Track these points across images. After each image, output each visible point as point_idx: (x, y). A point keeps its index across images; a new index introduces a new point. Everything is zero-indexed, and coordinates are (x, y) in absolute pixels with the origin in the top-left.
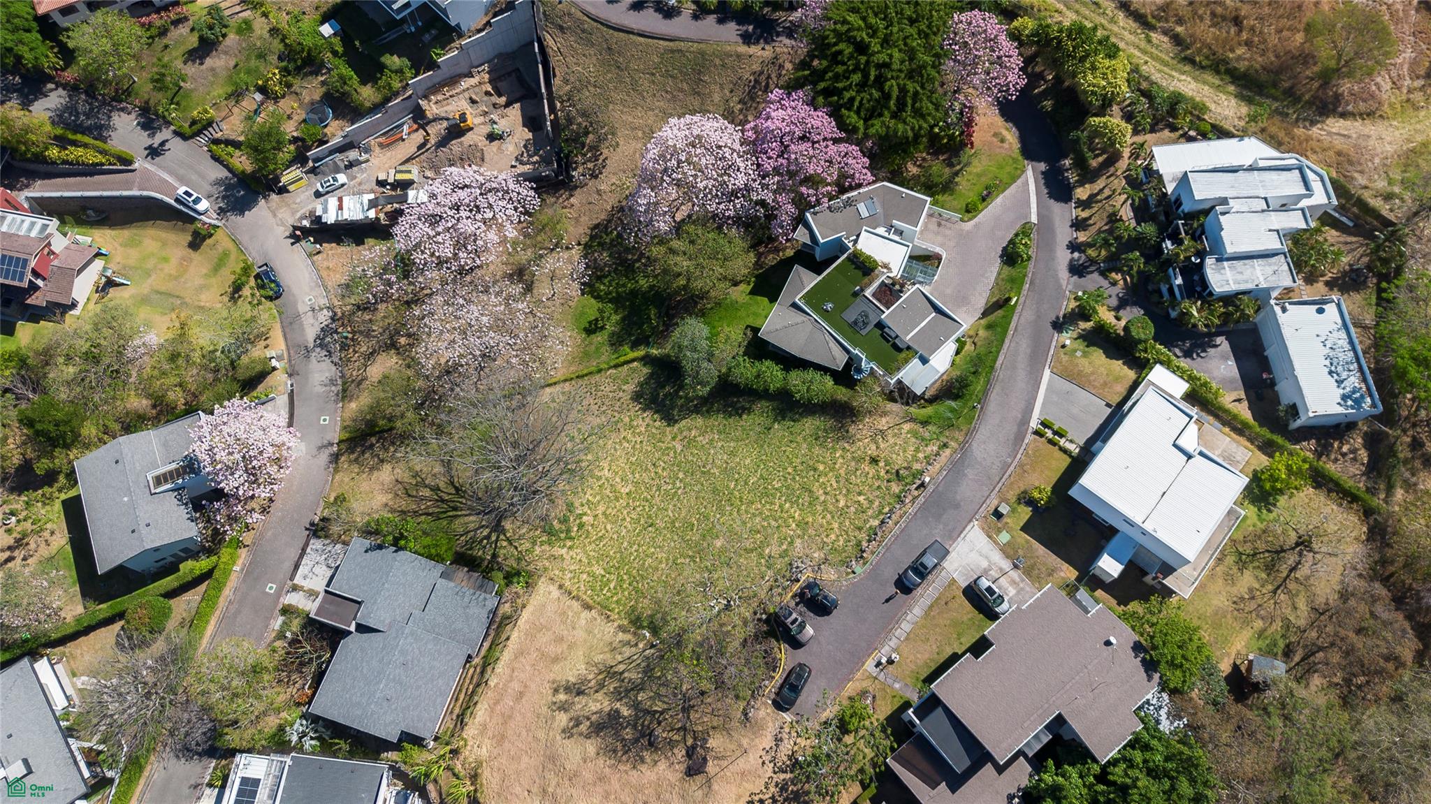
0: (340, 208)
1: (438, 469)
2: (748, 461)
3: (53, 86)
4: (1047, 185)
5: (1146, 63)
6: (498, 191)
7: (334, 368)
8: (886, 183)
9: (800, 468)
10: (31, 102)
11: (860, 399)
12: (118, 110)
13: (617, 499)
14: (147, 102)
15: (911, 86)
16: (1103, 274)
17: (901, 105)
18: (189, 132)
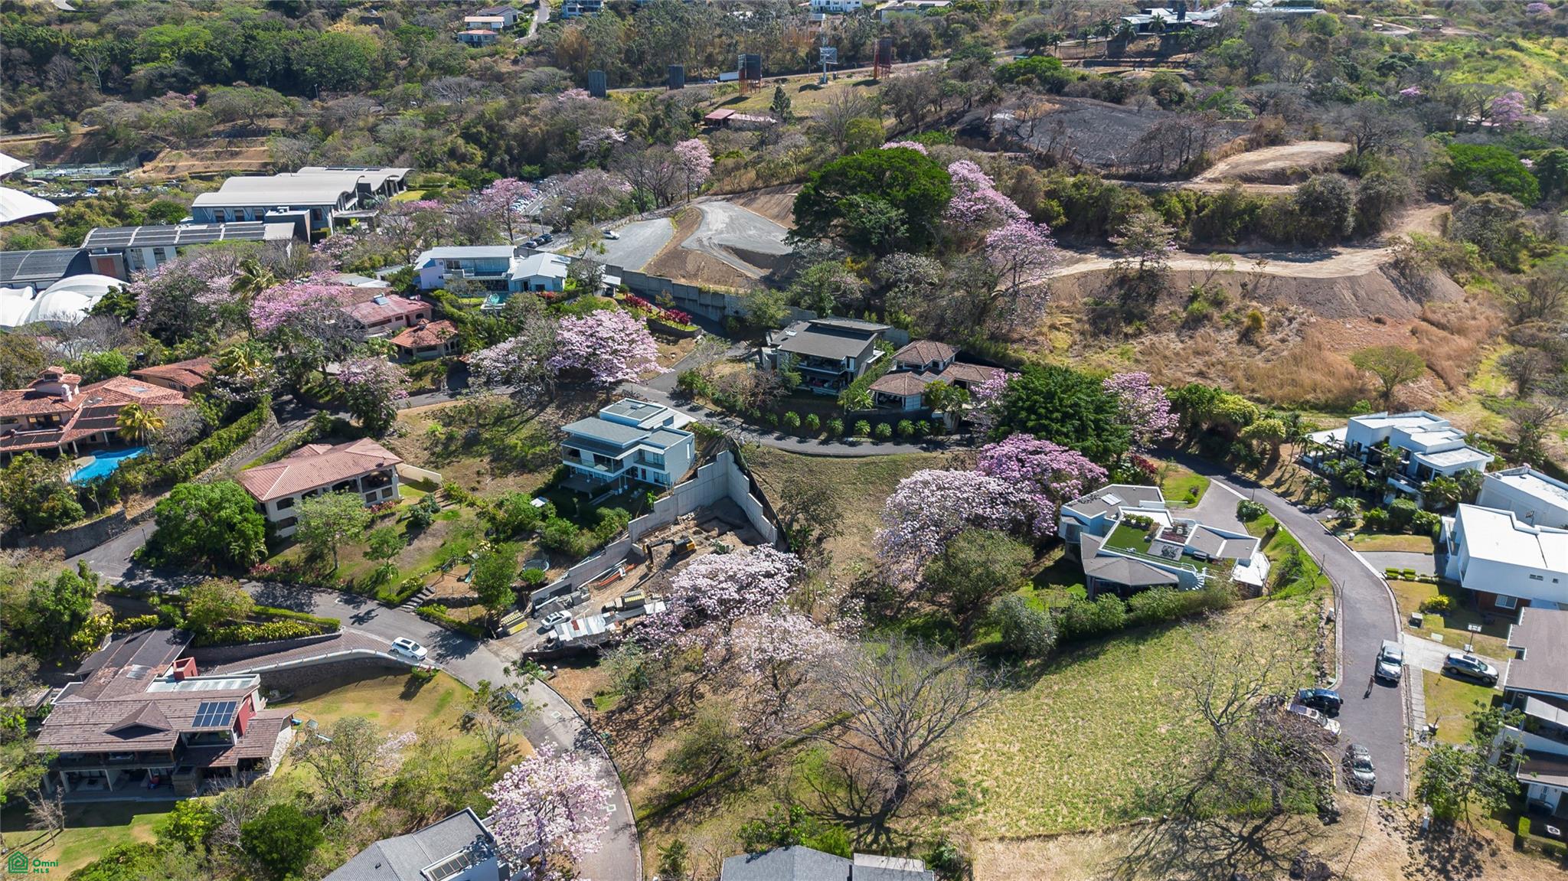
0: (577, 630)
2: (1136, 677)
3: (246, 580)
4: (1235, 484)
7: (604, 763)
8: (1114, 485)
12: (317, 593)
14: (351, 582)
18: (397, 599)
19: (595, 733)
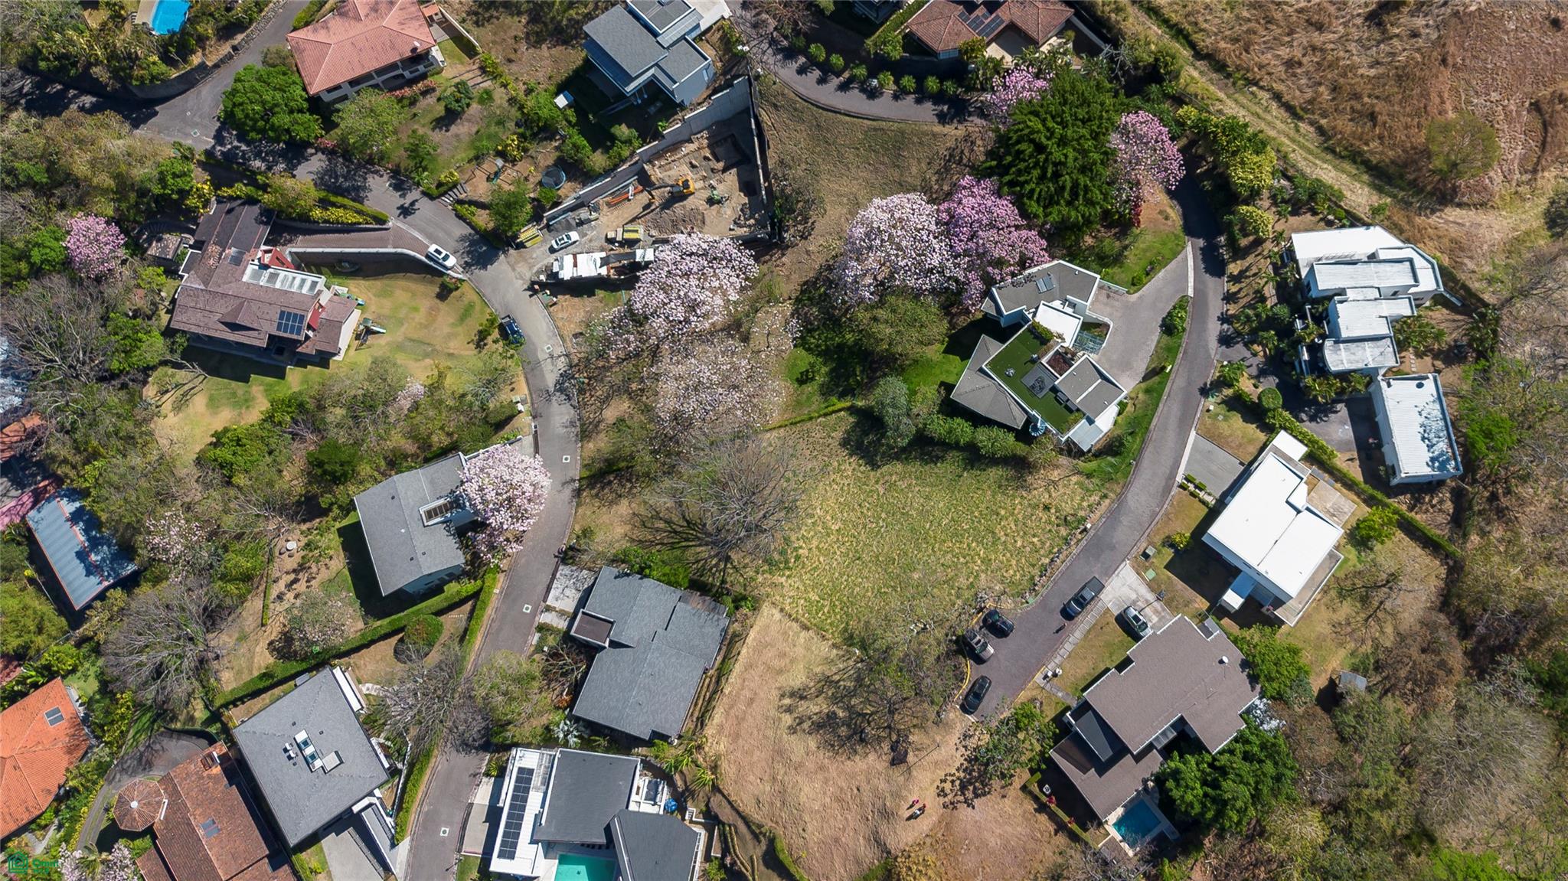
0: (575, 265)
1: (670, 503)
2: (941, 505)
3: (313, 151)
4: (1204, 260)
5: (1294, 151)
6: (722, 259)
7: (572, 411)
8: (1061, 262)
9: (985, 512)
10: (295, 167)
11: (1036, 454)
12: (372, 172)
13: (828, 535)
14: (398, 166)
15: (1083, 180)
16: (1246, 345)
17: (1074, 194)
18: (435, 192)
19: (573, 377)
